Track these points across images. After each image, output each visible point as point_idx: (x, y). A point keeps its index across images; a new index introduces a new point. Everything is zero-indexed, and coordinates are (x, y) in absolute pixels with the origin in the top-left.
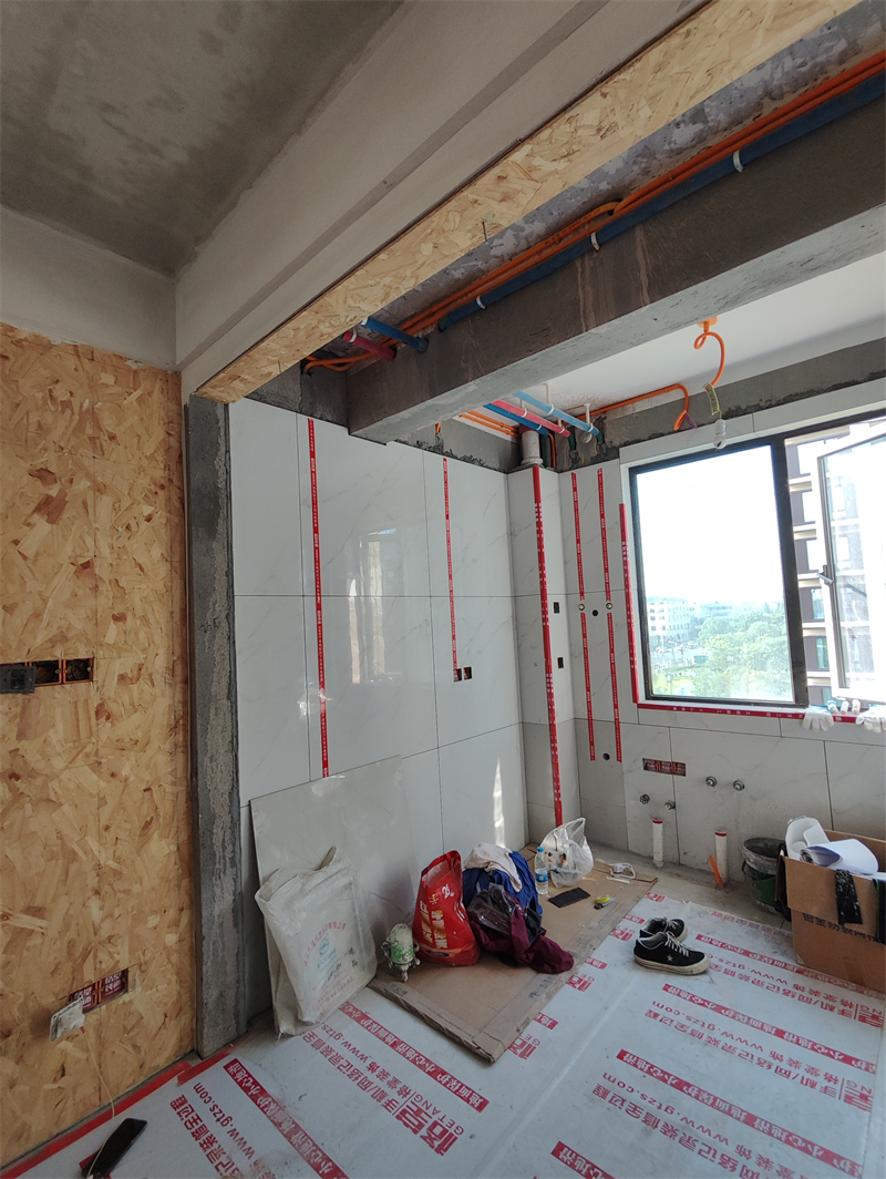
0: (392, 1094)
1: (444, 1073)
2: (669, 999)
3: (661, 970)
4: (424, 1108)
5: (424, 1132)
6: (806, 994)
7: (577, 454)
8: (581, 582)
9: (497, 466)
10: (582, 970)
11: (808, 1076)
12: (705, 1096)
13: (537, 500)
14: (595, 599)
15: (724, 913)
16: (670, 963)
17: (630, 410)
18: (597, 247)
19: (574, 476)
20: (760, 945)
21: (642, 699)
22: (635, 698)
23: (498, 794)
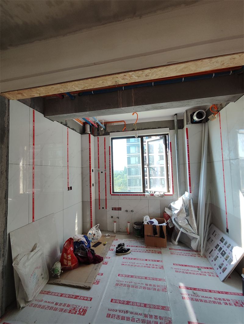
0: (65, 308)
1: (78, 296)
2: (125, 260)
3: (122, 255)
4: (76, 307)
5: (78, 312)
6: (148, 251)
7: (99, 132)
8: (99, 164)
9: (79, 132)
10: (105, 260)
11: (153, 266)
12: (137, 277)
13: (90, 143)
14: (102, 169)
15: (131, 240)
16: (124, 253)
17: (112, 124)
18: (123, 90)
19: (98, 138)
20: (138, 244)
21: (112, 193)
22: (111, 193)
23: (76, 221)
